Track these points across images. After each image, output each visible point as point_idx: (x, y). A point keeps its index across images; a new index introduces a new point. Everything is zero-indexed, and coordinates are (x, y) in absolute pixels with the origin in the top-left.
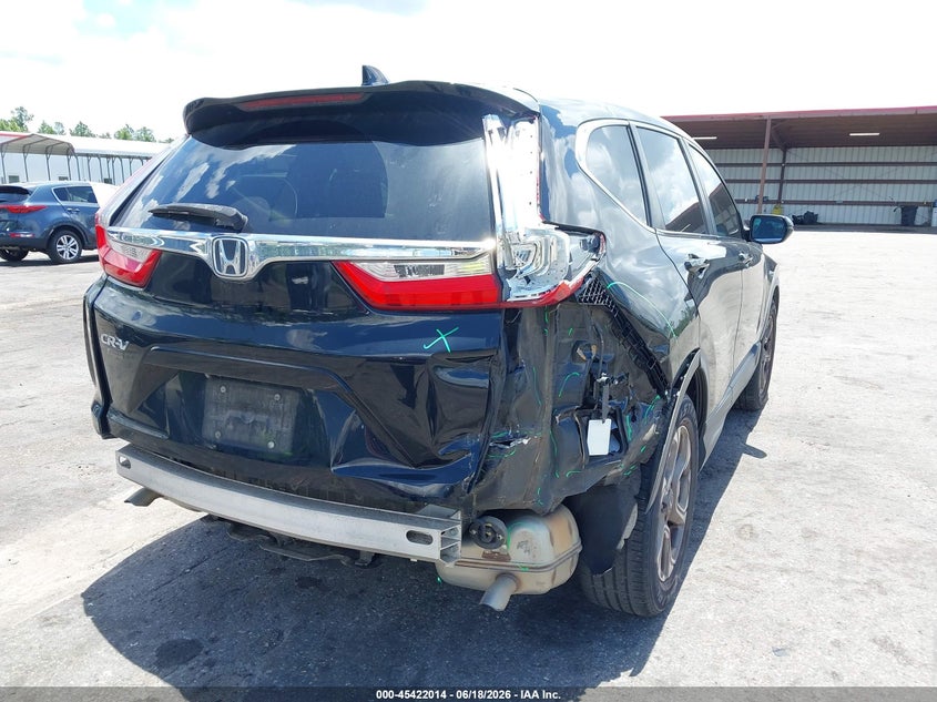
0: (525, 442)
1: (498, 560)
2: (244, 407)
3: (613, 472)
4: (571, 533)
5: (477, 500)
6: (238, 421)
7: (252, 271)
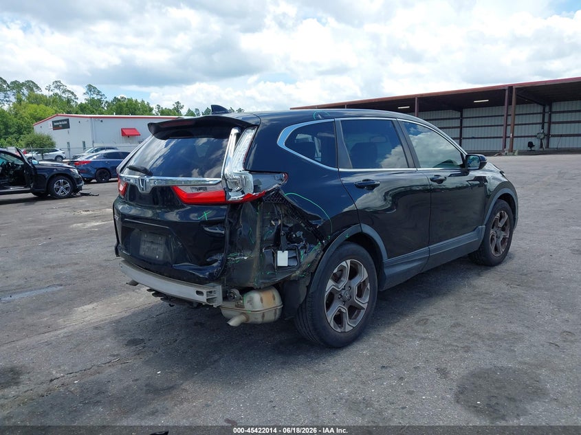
0: (246, 258)
1: (240, 307)
2: (152, 242)
3: (294, 274)
4: (274, 299)
5: (227, 281)
6: (149, 248)
7: (149, 190)
